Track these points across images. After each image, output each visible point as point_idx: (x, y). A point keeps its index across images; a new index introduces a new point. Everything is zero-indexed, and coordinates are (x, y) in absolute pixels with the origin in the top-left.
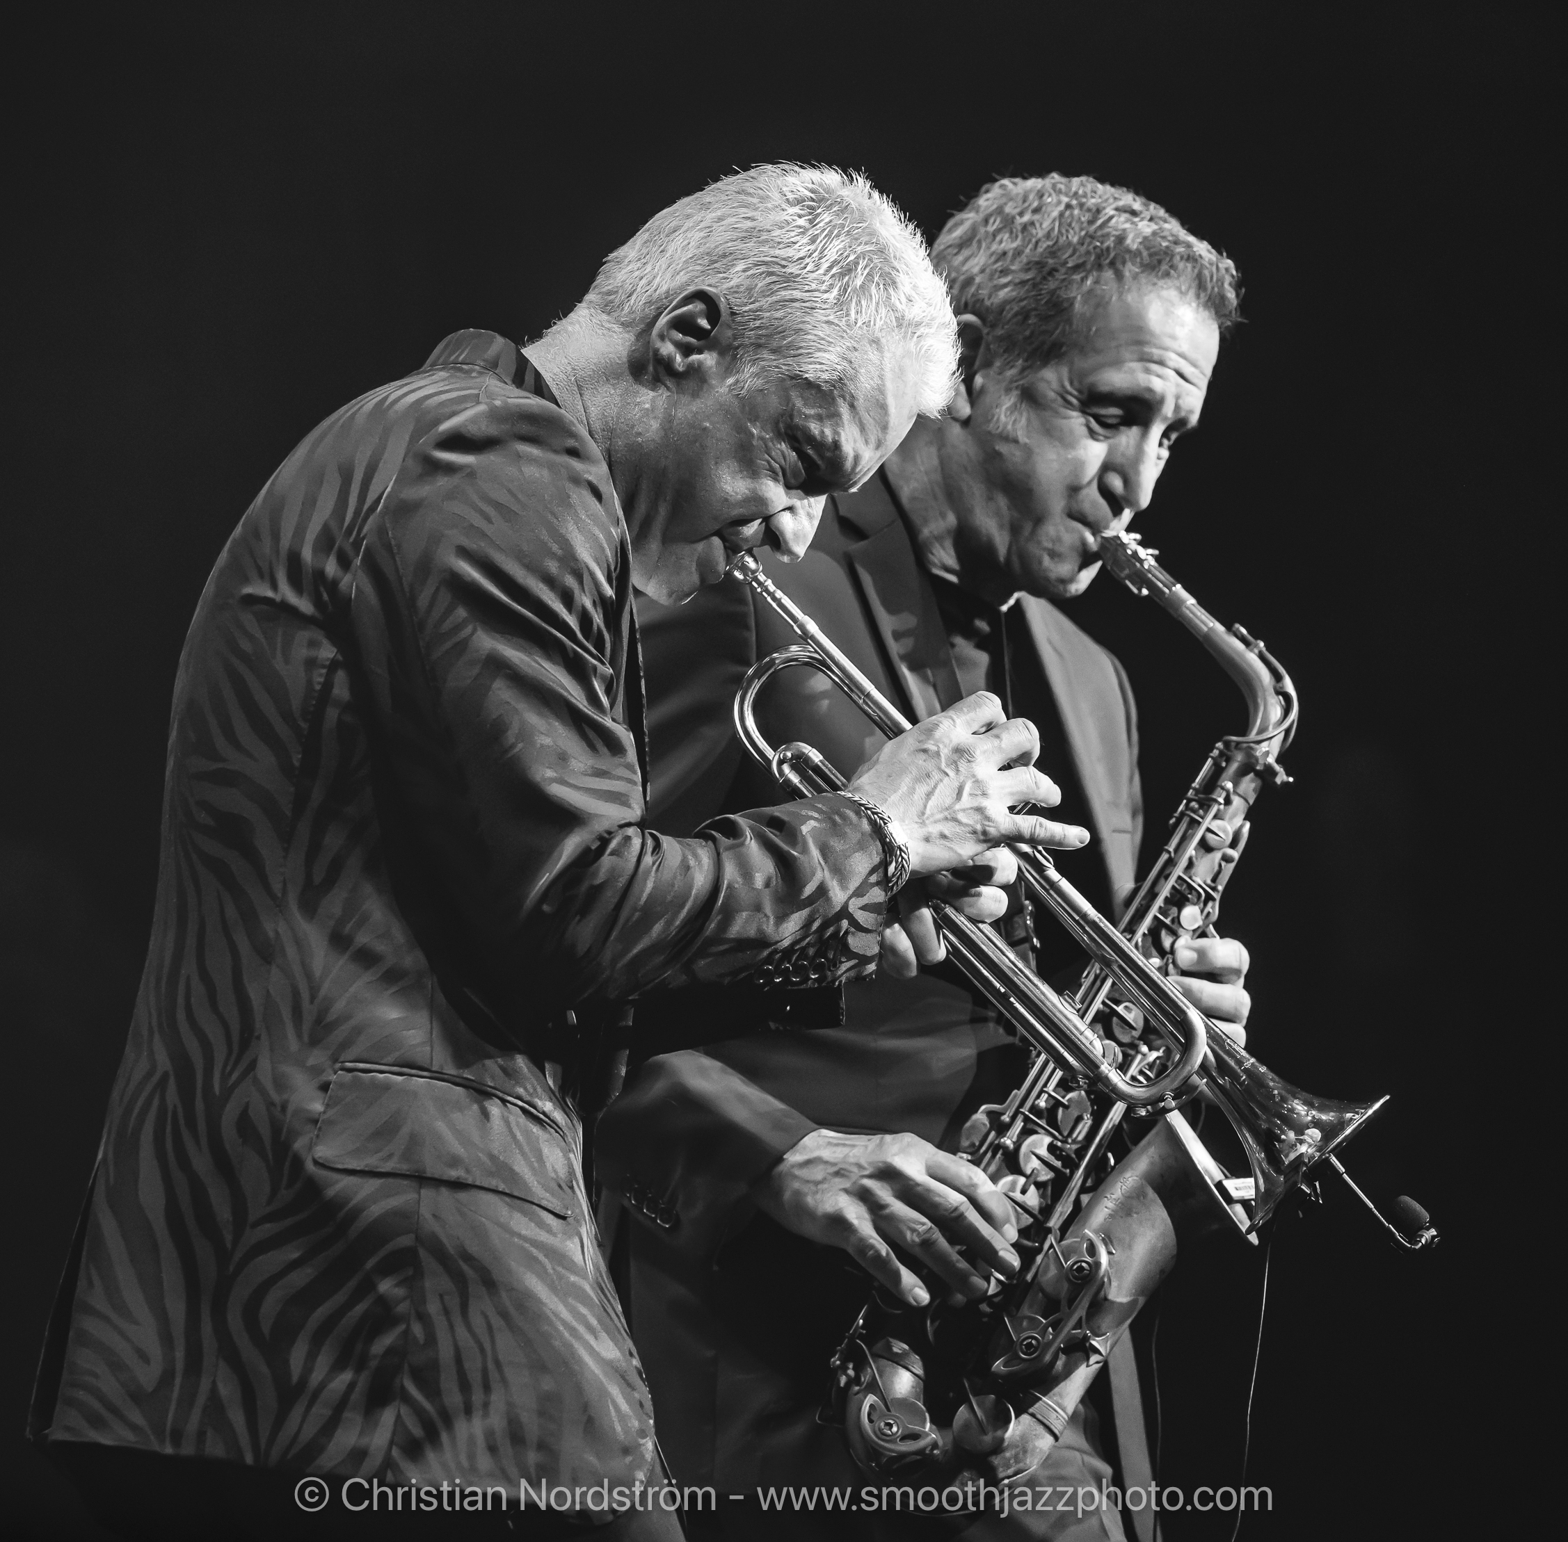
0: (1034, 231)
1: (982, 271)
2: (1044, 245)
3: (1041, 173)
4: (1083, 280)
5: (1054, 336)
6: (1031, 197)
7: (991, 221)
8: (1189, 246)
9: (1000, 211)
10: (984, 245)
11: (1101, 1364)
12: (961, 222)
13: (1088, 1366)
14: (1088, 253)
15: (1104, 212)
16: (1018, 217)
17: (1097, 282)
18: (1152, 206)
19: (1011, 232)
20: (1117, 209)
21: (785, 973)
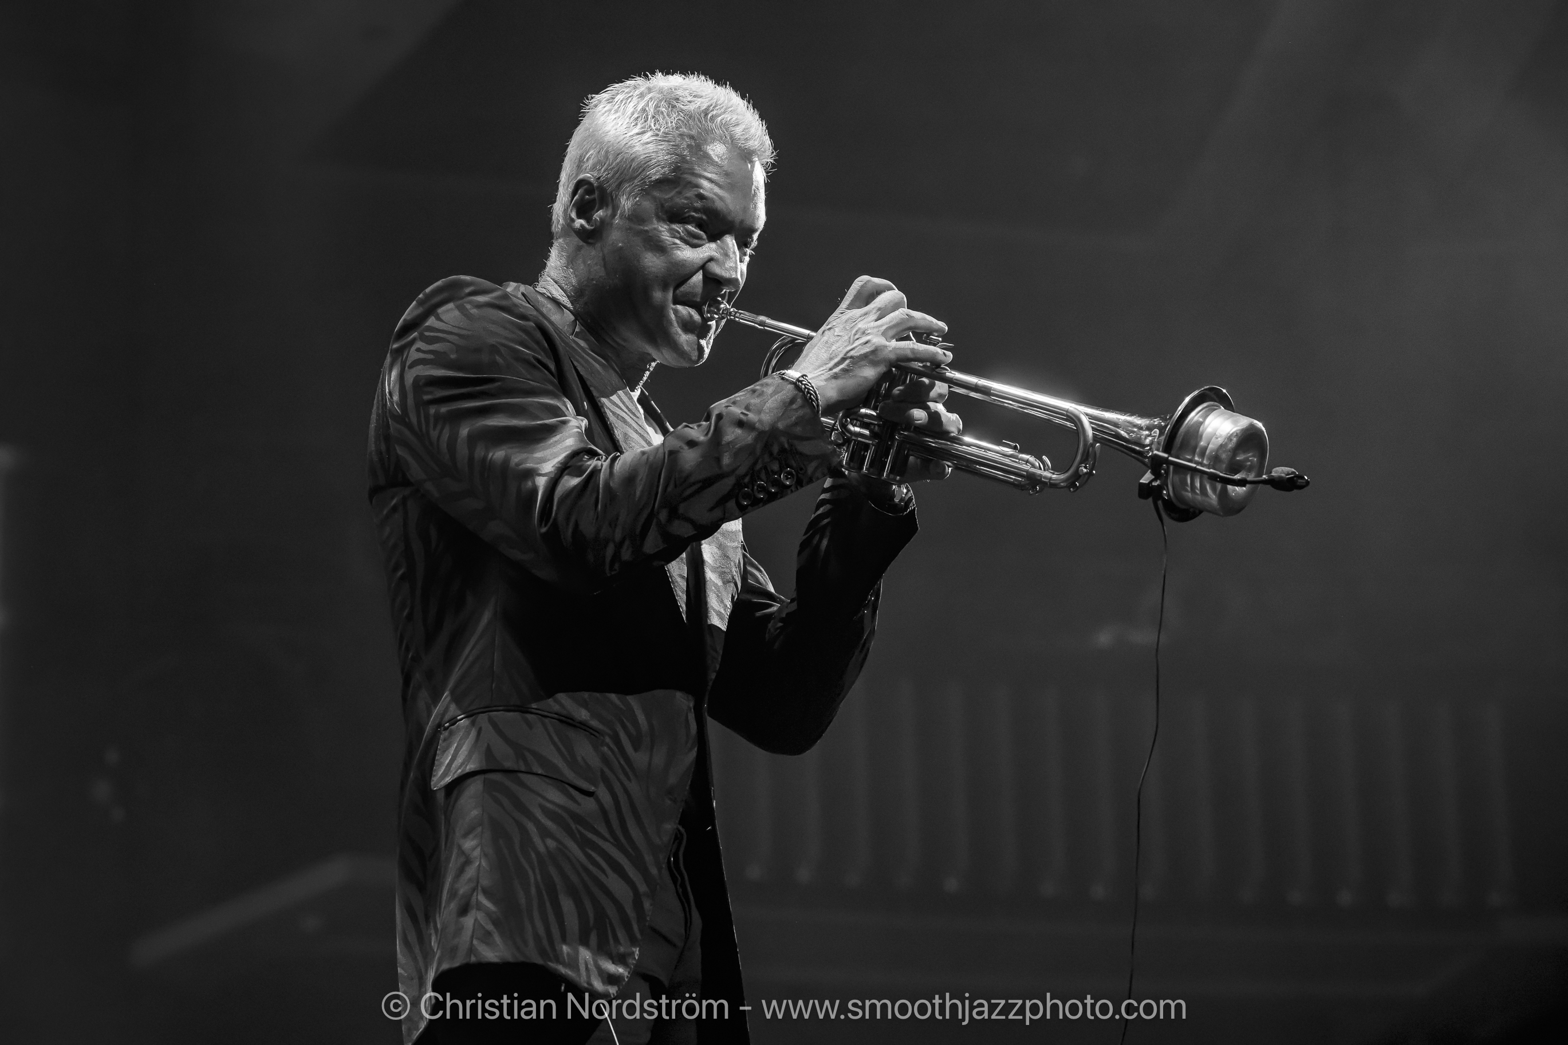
21: (762, 489)
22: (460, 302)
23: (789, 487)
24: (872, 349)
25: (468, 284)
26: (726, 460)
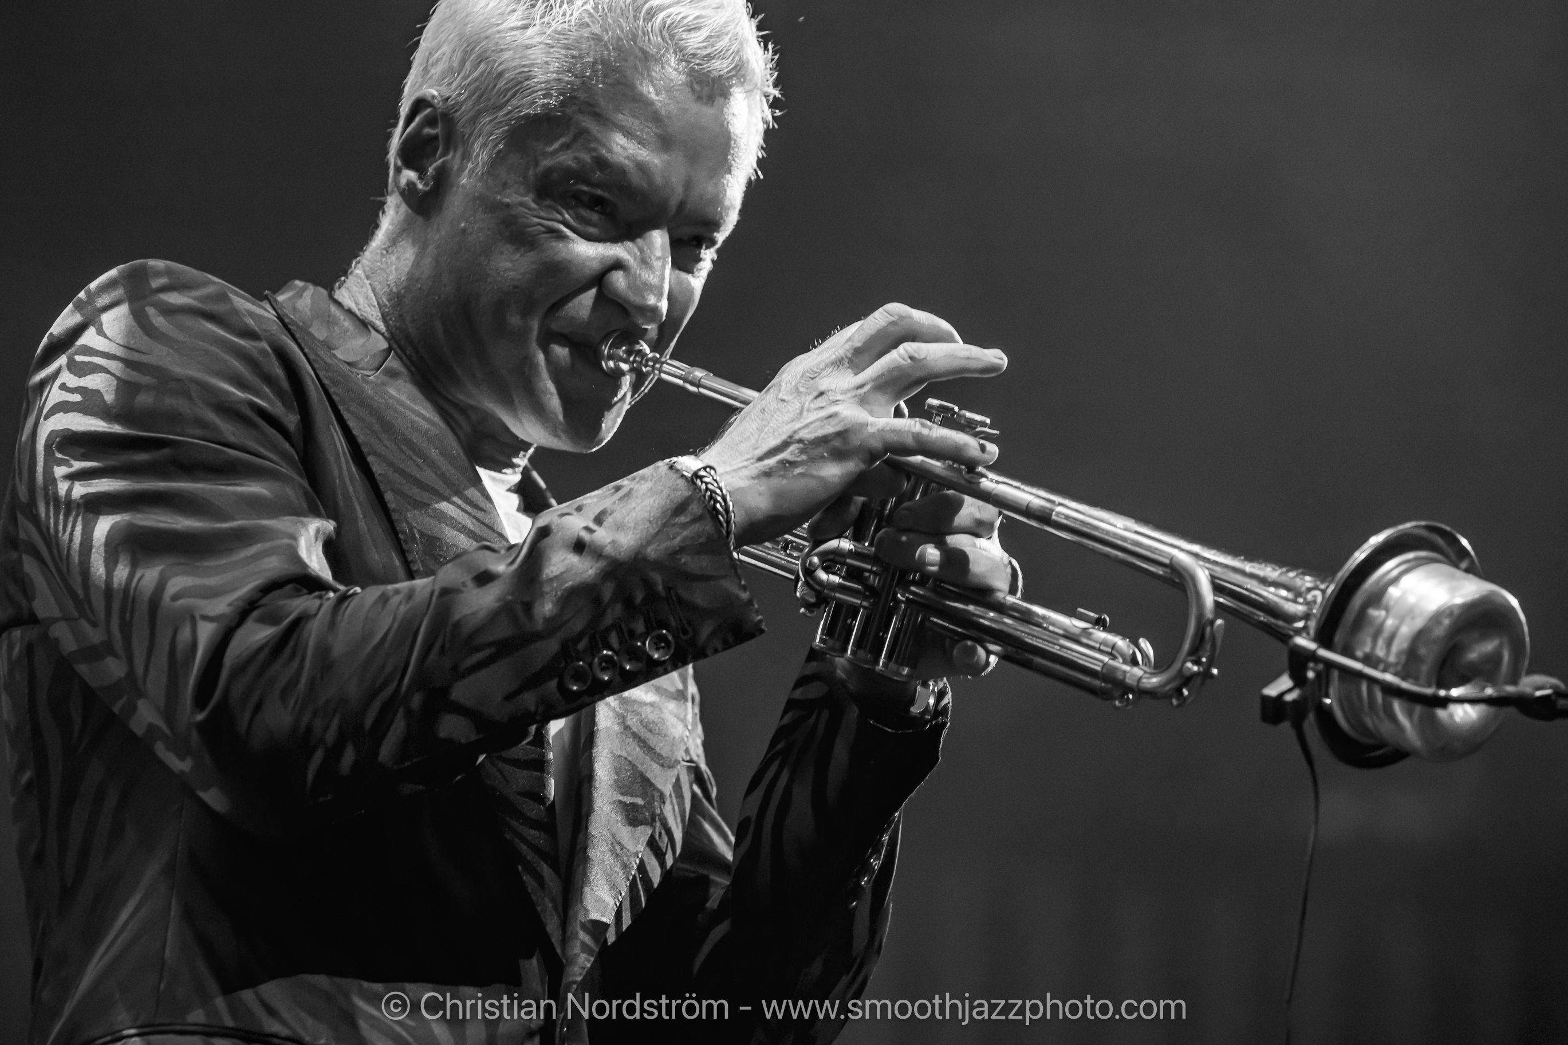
21: (609, 664)
23: (658, 663)
24: (838, 428)
25: (158, 274)
26: (547, 607)
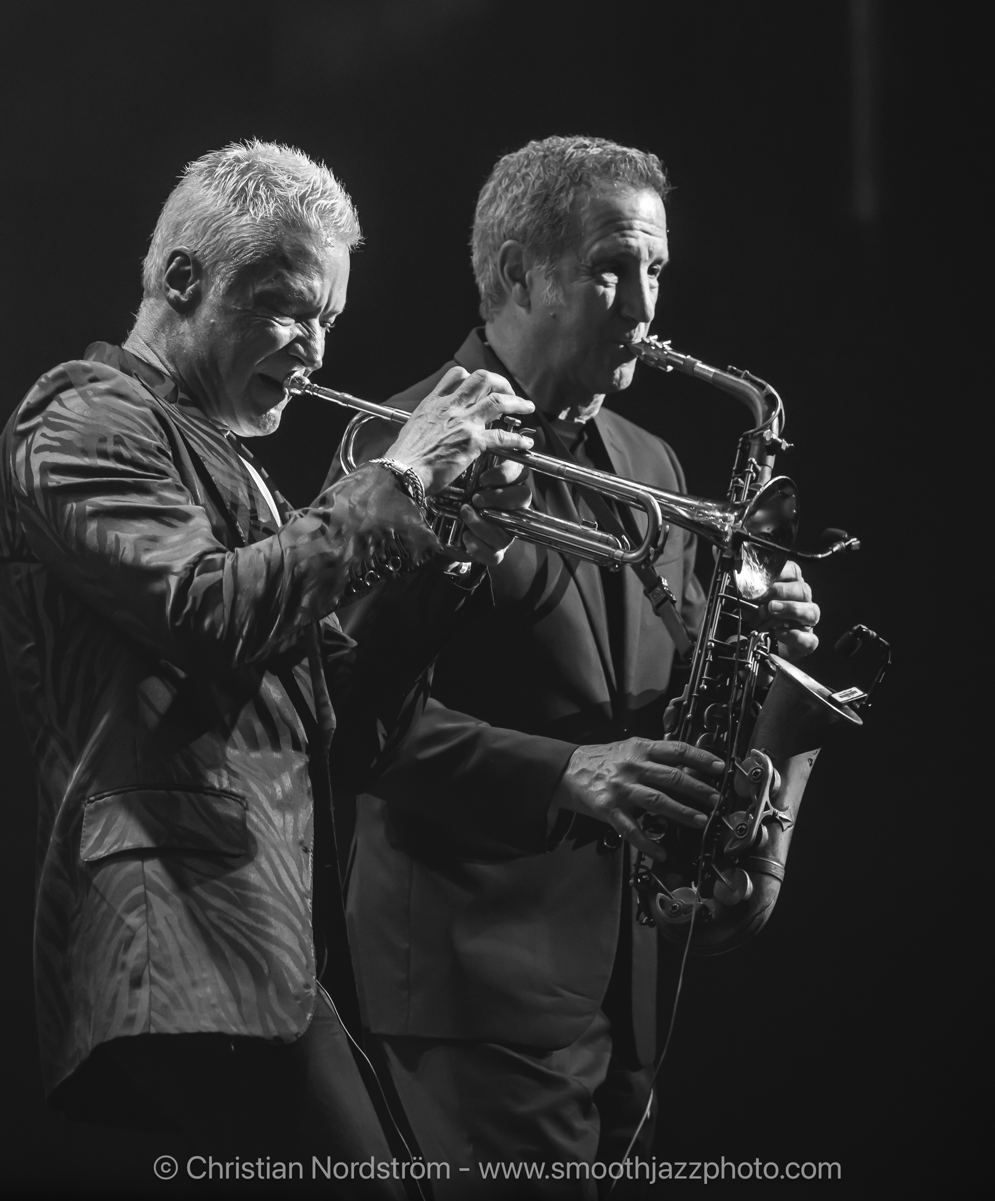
0: (530, 178)
1: (507, 212)
2: (537, 184)
3: (523, 144)
4: (567, 195)
5: (561, 235)
6: (522, 159)
7: (503, 182)
8: (624, 153)
9: (507, 175)
10: (503, 197)
11: (793, 827)
12: (487, 190)
13: (783, 831)
14: (565, 178)
15: (567, 152)
16: (518, 174)
17: (575, 194)
18: (596, 139)
19: (517, 185)
20: (575, 148)
22: (81, 389)
23: (392, 572)
24: (465, 438)
